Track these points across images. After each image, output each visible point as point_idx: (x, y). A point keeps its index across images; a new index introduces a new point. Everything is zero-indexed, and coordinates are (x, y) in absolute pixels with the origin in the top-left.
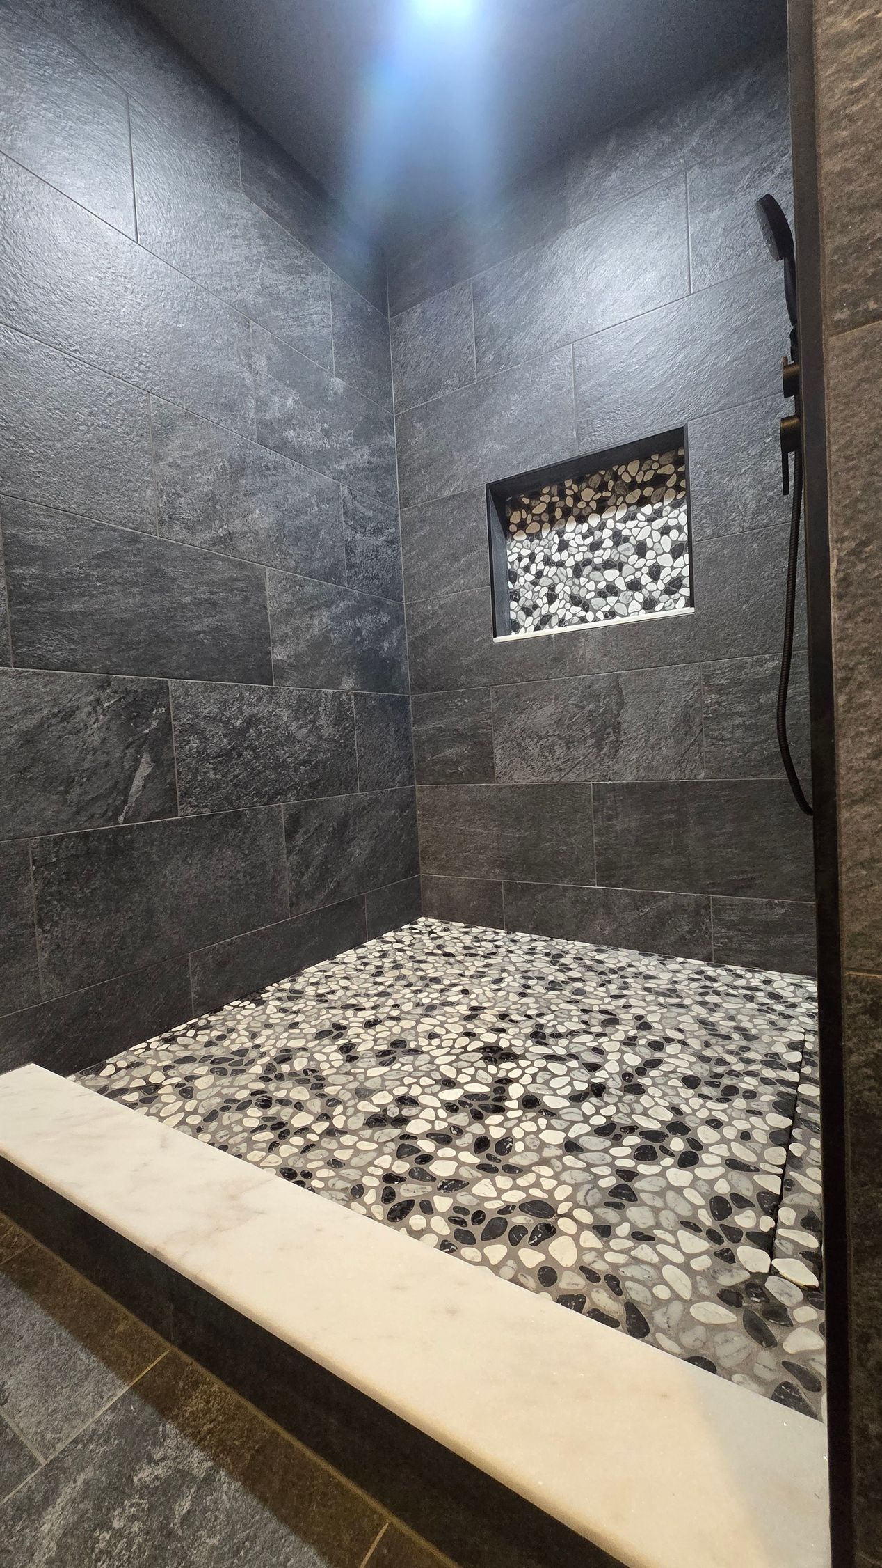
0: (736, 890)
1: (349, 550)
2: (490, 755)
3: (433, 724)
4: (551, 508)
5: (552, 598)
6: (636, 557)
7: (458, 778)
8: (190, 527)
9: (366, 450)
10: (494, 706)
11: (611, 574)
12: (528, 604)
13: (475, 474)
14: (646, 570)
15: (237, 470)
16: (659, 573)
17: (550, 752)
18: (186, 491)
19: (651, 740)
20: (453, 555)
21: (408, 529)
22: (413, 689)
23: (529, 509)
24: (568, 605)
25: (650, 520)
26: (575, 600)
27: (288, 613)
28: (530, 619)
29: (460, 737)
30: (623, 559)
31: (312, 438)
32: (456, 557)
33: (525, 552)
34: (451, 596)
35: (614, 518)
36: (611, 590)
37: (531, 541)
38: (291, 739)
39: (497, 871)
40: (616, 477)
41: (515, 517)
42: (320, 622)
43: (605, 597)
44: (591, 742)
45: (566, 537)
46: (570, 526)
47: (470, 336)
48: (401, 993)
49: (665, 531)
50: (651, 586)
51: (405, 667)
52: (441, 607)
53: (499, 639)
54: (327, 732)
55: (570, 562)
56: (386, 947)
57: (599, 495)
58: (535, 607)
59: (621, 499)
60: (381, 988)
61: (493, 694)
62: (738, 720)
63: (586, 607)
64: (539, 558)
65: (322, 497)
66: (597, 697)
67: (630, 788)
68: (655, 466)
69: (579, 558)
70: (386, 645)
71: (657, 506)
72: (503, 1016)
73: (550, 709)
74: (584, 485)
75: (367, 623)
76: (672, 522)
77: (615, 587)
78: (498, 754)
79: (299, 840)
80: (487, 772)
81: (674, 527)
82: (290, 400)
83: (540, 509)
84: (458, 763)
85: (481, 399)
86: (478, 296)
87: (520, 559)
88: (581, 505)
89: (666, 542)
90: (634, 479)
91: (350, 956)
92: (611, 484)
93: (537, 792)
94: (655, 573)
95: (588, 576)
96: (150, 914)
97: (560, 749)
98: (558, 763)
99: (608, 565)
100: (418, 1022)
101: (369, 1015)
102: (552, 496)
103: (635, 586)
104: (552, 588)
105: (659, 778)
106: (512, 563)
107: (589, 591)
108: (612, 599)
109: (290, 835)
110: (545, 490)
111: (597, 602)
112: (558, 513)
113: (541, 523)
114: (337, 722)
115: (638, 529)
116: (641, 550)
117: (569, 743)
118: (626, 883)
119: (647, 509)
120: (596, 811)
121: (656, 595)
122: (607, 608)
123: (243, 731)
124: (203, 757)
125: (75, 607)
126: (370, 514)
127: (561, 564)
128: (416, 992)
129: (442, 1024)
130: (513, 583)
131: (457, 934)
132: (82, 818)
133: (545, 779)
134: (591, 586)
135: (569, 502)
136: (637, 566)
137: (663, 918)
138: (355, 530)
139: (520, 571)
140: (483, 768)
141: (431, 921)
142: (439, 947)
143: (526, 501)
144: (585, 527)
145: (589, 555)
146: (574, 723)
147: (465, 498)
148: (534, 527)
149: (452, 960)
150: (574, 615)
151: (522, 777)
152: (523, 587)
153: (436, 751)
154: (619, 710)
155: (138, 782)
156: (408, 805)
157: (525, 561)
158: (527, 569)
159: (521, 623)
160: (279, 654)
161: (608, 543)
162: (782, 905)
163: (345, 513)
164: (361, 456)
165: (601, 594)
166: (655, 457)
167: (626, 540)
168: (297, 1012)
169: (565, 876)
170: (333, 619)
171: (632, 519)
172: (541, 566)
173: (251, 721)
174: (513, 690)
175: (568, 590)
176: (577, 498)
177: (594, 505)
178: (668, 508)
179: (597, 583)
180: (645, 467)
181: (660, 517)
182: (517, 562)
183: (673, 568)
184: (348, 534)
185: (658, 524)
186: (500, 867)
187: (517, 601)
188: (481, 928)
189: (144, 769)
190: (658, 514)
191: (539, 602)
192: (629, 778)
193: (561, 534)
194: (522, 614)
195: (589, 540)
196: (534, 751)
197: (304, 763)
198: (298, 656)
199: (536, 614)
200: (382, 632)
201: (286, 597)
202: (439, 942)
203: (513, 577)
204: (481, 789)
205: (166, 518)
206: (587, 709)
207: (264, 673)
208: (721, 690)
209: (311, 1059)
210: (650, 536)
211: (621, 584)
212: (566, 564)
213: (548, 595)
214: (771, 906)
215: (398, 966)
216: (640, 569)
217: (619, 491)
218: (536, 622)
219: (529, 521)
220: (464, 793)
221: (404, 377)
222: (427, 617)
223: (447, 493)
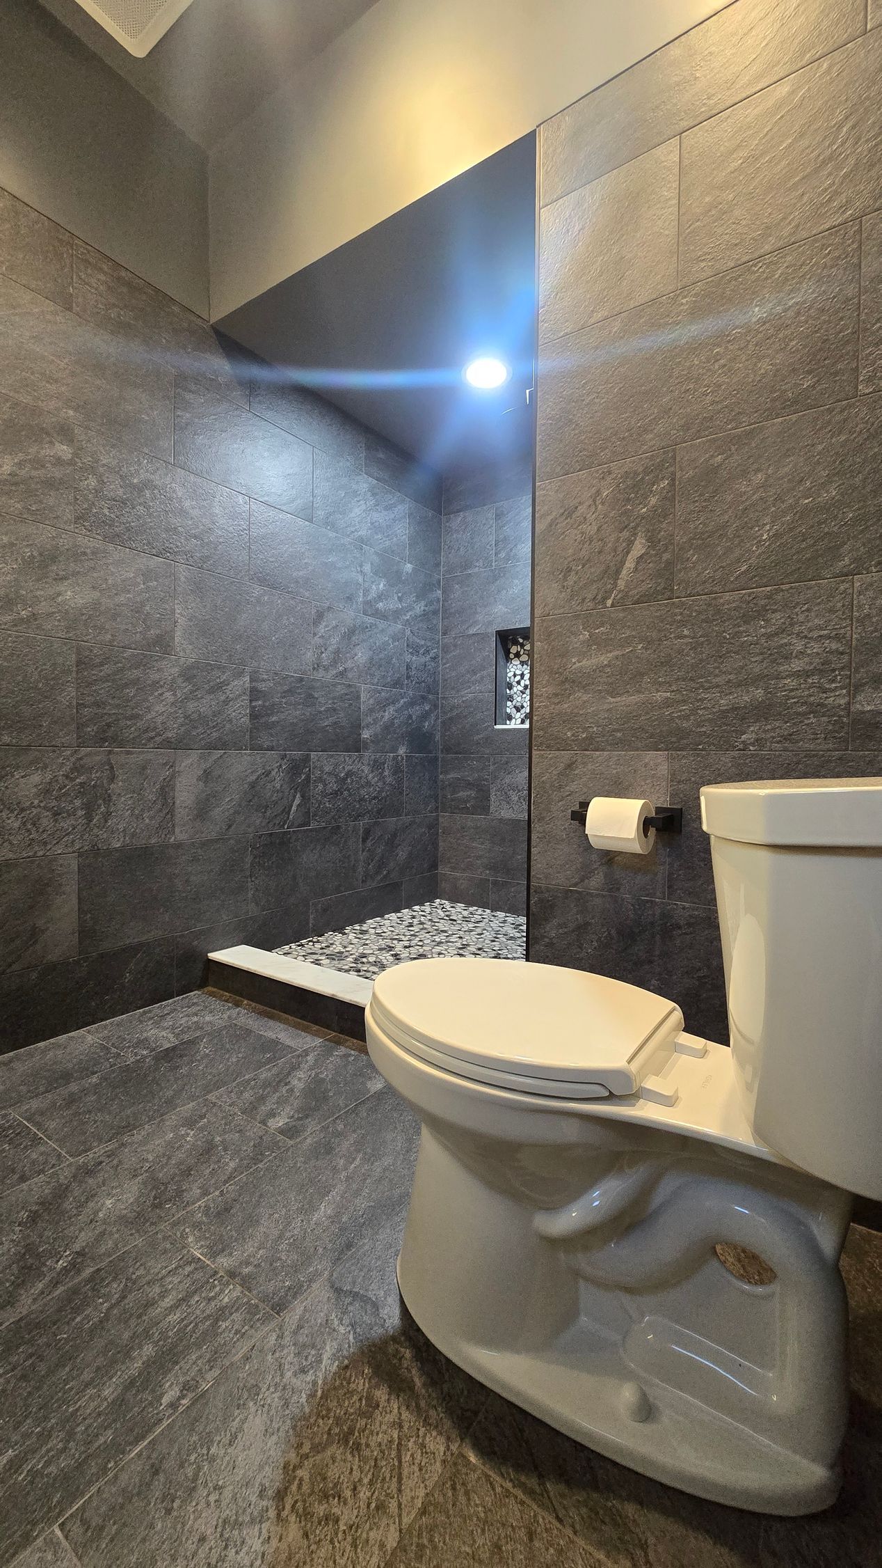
1: (408, 667)
2: (488, 799)
3: (452, 775)
7: (466, 811)
8: (326, 669)
9: (423, 603)
10: (491, 767)
12: (518, 704)
13: (490, 623)
15: (352, 631)
18: (326, 650)
20: (473, 670)
21: (446, 649)
22: (442, 751)
23: (522, 646)
27: (371, 711)
28: (519, 714)
29: (469, 785)
31: (393, 604)
32: (474, 672)
33: (518, 672)
34: (471, 696)
37: (522, 666)
38: (368, 784)
39: (488, 871)
41: (514, 649)
42: (390, 712)
47: (492, 539)
48: (423, 935)
51: (438, 737)
52: (463, 702)
53: (498, 727)
54: (388, 780)
56: (414, 914)
58: (523, 707)
60: (412, 933)
61: (492, 760)
64: (526, 677)
65: (395, 638)
70: (427, 724)
72: (479, 949)
73: (526, 774)
75: (416, 711)
78: (493, 798)
79: (369, 843)
80: (485, 810)
82: (382, 585)
83: (529, 647)
84: (466, 802)
85: (496, 578)
86: (498, 516)
87: (515, 675)
91: (393, 916)
93: (515, 824)
96: (294, 877)
100: (433, 948)
101: (407, 943)
106: (510, 678)
109: (364, 840)
114: (395, 773)
123: (344, 779)
124: (324, 794)
125: (274, 719)
126: (423, 642)
128: (432, 936)
129: (446, 950)
130: (510, 690)
131: (459, 910)
132: (271, 825)
133: (520, 817)
138: (412, 653)
139: (514, 684)
140: (482, 805)
141: (443, 902)
142: (447, 916)
143: (521, 641)
147: (482, 637)
148: (525, 658)
149: (454, 923)
151: (507, 814)
152: (515, 693)
153: (454, 792)
155: (294, 808)
156: (433, 826)
157: (518, 678)
158: (518, 683)
159: (513, 715)
160: (366, 734)
163: (407, 646)
164: (419, 608)
168: (366, 939)
170: (396, 711)
172: (527, 682)
173: (349, 774)
174: (504, 760)
182: (513, 677)
184: (408, 658)
186: (490, 869)
187: (511, 702)
188: (476, 908)
189: (297, 802)
191: (525, 705)
194: (514, 710)
196: (515, 798)
197: (374, 798)
198: (376, 735)
199: (523, 711)
200: (425, 716)
201: (371, 701)
202: (447, 913)
203: (510, 687)
204: (481, 819)
205: (316, 666)
207: (357, 746)
209: (377, 957)
215: (422, 923)
218: (523, 716)
219: (521, 653)
220: (471, 821)
221: (450, 555)
222: (454, 707)
223: (471, 632)
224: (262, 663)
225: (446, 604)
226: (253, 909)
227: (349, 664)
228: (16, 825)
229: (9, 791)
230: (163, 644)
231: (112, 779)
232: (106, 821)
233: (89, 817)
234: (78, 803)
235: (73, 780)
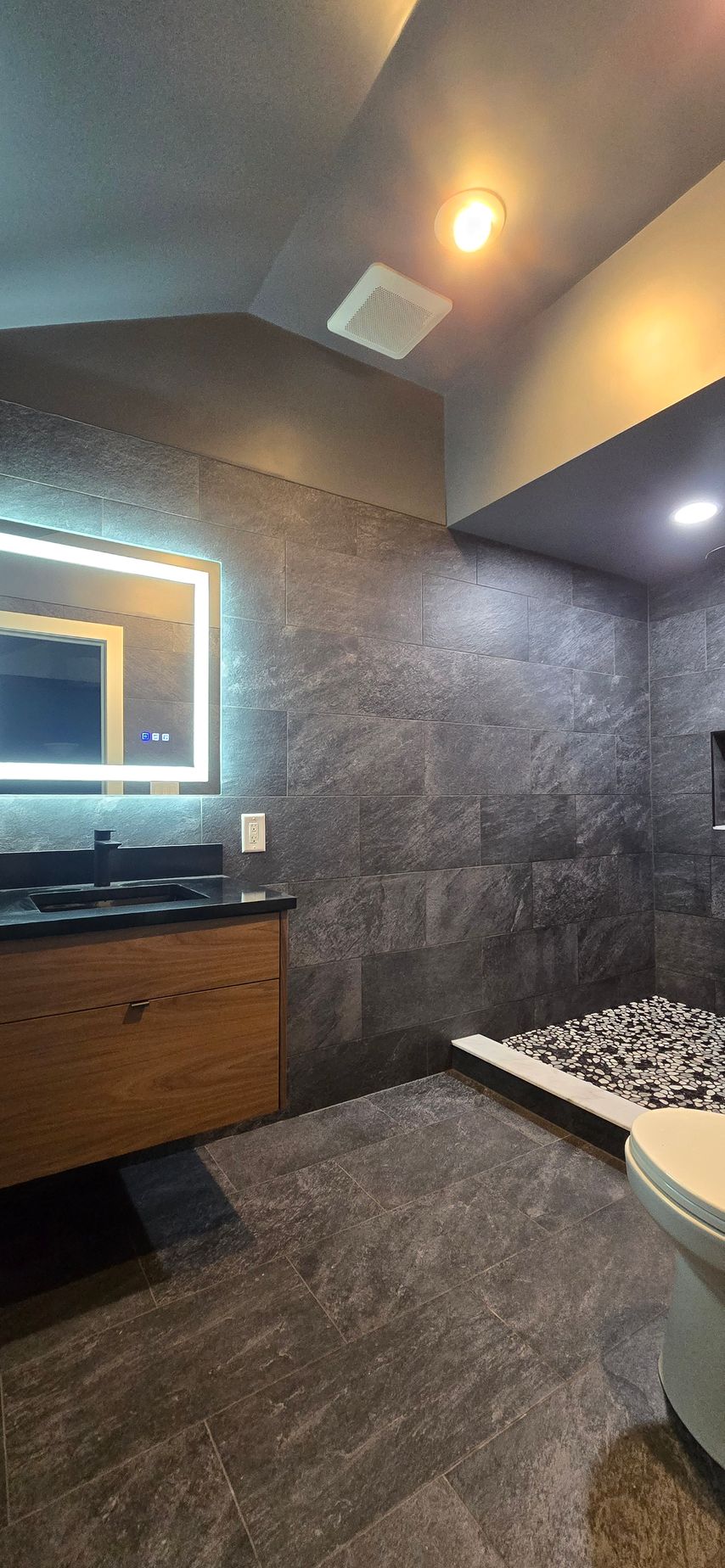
1: (619, 772)
2: (708, 899)
3: (667, 873)
7: (685, 910)
8: (543, 787)
9: (632, 709)
10: (711, 869)
13: (704, 725)
15: (565, 748)
18: (542, 769)
20: (687, 771)
21: (656, 750)
22: (655, 850)
27: (585, 818)
29: (686, 884)
31: (602, 716)
32: (688, 773)
34: (684, 796)
38: (583, 886)
42: (603, 815)
47: (704, 642)
48: (644, 1038)
51: (650, 835)
52: (676, 801)
53: (715, 828)
54: (602, 881)
56: (633, 1011)
60: (633, 1034)
61: (711, 860)
65: (605, 747)
70: (639, 823)
72: (707, 1061)
75: (627, 813)
78: (713, 899)
79: (585, 942)
80: (706, 911)
82: (591, 701)
84: (683, 902)
85: (709, 681)
86: (709, 620)
91: (611, 1012)
96: (520, 976)
100: (657, 1055)
101: (629, 1046)
109: (580, 939)
114: (608, 874)
123: (561, 884)
124: (544, 899)
125: (502, 836)
126: (632, 746)
128: (654, 1040)
129: (671, 1058)
131: (680, 1011)
132: (499, 929)
138: (622, 759)
140: (701, 906)
141: (662, 999)
142: (667, 1017)
147: (696, 738)
149: (677, 1027)
153: (669, 890)
155: (518, 913)
156: (651, 921)
160: (580, 841)
163: (617, 752)
164: (629, 714)
168: (588, 1037)
170: (608, 815)
173: (566, 878)
184: (618, 763)
186: (713, 972)
188: (698, 1010)
189: (521, 907)
197: (590, 899)
198: (589, 840)
200: (637, 816)
201: (584, 809)
202: (668, 1014)
204: (700, 920)
205: (534, 785)
207: (572, 853)
209: (601, 1059)
215: (641, 1023)
220: (689, 921)
221: (657, 659)
222: (666, 805)
223: (683, 733)
224: (489, 790)
225: (654, 707)
226: (485, 1004)
227: (563, 778)
228: (324, 937)
229: (320, 913)
230: (416, 787)
231: (383, 898)
232: (379, 932)
233: (368, 929)
234: (361, 918)
235: (358, 901)
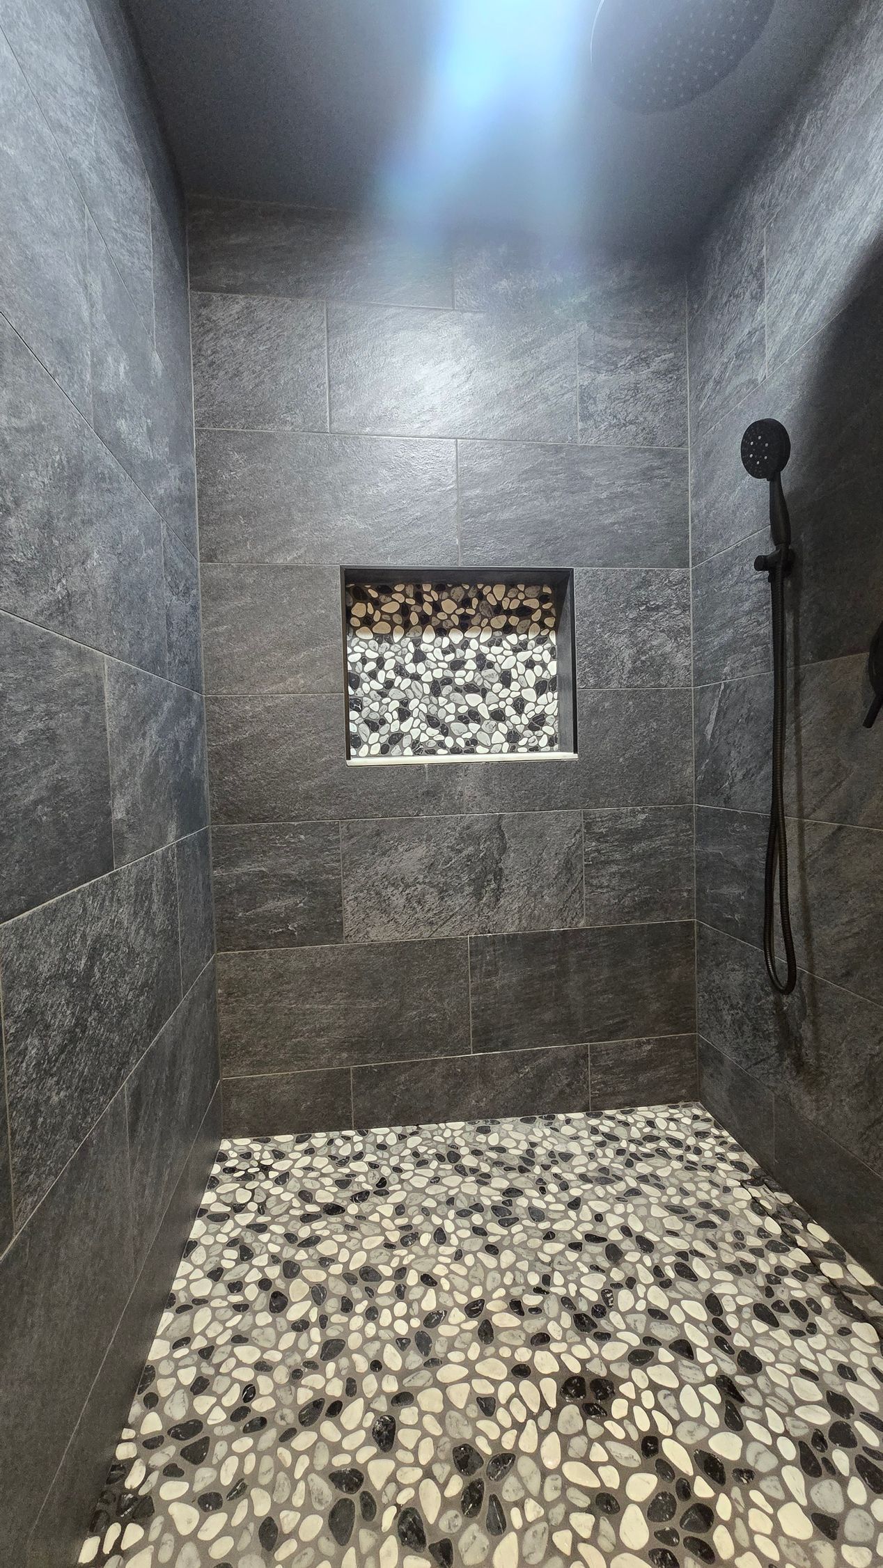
0: (611, 1033)
1: (169, 620)
2: (338, 907)
3: (246, 868)
4: (405, 610)
5: (404, 714)
6: (500, 685)
7: (290, 939)
9: (177, 471)
10: (344, 846)
11: (474, 699)
12: (374, 717)
13: (325, 548)
14: (510, 701)
15: (75, 473)
16: (523, 706)
17: (419, 902)
18: (17, 503)
19: (534, 888)
20: (289, 644)
21: (215, 592)
22: (215, 816)
23: (377, 604)
24: (424, 726)
25: (516, 650)
26: (432, 721)
28: (375, 736)
30: (487, 685)
31: (139, 438)
32: (293, 648)
33: (371, 654)
34: (285, 697)
35: (478, 639)
36: (473, 716)
37: (380, 643)
39: (345, 1055)
40: (481, 597)
41: (359, 610)
42: (151, 738)
43: (467, 723)
44: (468, 890)
45: (423, 647)
46: (429, 637)
47: (323, 374)
49: (530, 664)
50: (515, 719)
51: (206, 788)
52: (268, 710)
53: (353, 762)
54: (159, 921)
55: (427, 677)
57: (461, 611)
58: (383, 722)
59: (486, 621)
61: (343, 830)
62: (614, 868)
63: (445, 731)
64: (390, 664)
65: (147, 537)
66: (476, 840)
67: (512, 939)
68: (521, 596)
69: (438, 674)
70: (194, 760)
71: (523, 637)
73: (420, 851)
74: (445, 594)
75: (182, 731)
76: (537, 658)
77: (477, 714)
78: (349, 906)
80: (333, 931)
81: (538, 663)
82: (122, 367)
83: (391, 607)
84: (285, 921)
85: (335, 457)
86: (333, 328)
87: (364, 661)
88: (441, 616)
89: (531, 677)
90: (499, 604)
92: (475, 602)
93: (401, 950)
94: (519, 705)
95: (447, 697)
97: (432, 899)
98: (430, 914)
99: (470, 688)
102: (407, 597)
103: (498, 716)
104: (404, 703)
105: (542, 928)
106: (354, 664)
107: (448, 714)
108: (474, 726)
110: (399, 588)
111: (457, 727)
112: (414, 619)
113: (393, 625)
114: (166, 900)
115: (503, 656)
116: (506, 679)
117: (442, 892)
118: (506, 1045)
119: (513, 638)
120: (473, 968)
121: (520, 728)
122: (469, 735)
126: (181, 566)
127: (416, 677)
130: (355, 688)
131: (301, 1160)
133: (412, 935)
134: (451, 708)
135: (428, 610)
136: (501, 696)
137: (542, 1076)
138: (172, 589)
139: (363, 676)
140: (326, 924)
141: (241, 1144)
143: (374, 594)
144: (445, 642)
145: (449, 674)
146: (450, 869)
147: (315, 575)
148: (383, 628)
149: (348, 1219)
150: (431, 738)
151: (381, 933)
152: (367, 695)
153: (251, 905)
154: (500, 855)
156: (212, 986)
157: (371, 665)
158: (373, 675)
159: (364, 738)
160: (119, 810)
161: (471, 665)
162: (648, 1042)
163: (164, 563)
164: (174, 478)
165: (461, 719)
166: (521, 587)
167: (491, 665)
169: (435, 1047)
170: (159, 733)
171: (498, 645)
172: (391, 675)
174: (371, 827)
175: (423, 708)
176: (437, 607)
177: (456, 620)
178: (533, 642)
179: (458, 706)
180: (511, 594)
181: (526, 649)
182: (360, 664)
183: (536, 704)
184: (166, 596)
185: (524, 656)
186: (348, 1050)
187: (359, 711)
188: (321, 1137)
190: (523, 646)
191: (388, 717)
192: (511, 929)
193: (417, 642)
194: (365, 728)
195: (450, 657)
196: (398, 900)
197: (142, 989)
198: (134, 807)
199: (384, 729)
200: (192, 741)
201: (122, 704)
202: (293, 1186)
203: (355, 682)
204: (323, 953)
206: (465, 853)
207: (105, 853)
208: (601, 838)
210: (515, 667)
211: (484, 712)
212: (423, 678)
213: (399, 710)
214: (640, 1045)
216: (504, 699)
217: (484, 612)
218: (384, 739)
219: (376, 618)
220: (297, 959)
221: (215, 383)
222: (243, 720)
223: (280, 561)
225: (210, 491)
227: (75, 582)
